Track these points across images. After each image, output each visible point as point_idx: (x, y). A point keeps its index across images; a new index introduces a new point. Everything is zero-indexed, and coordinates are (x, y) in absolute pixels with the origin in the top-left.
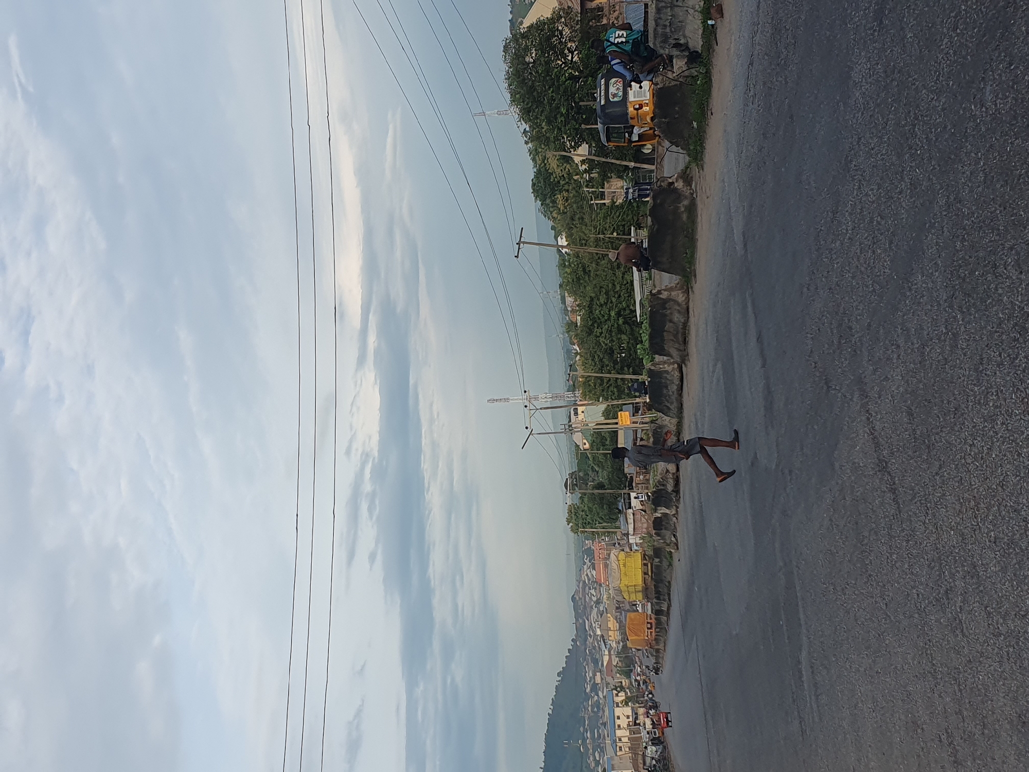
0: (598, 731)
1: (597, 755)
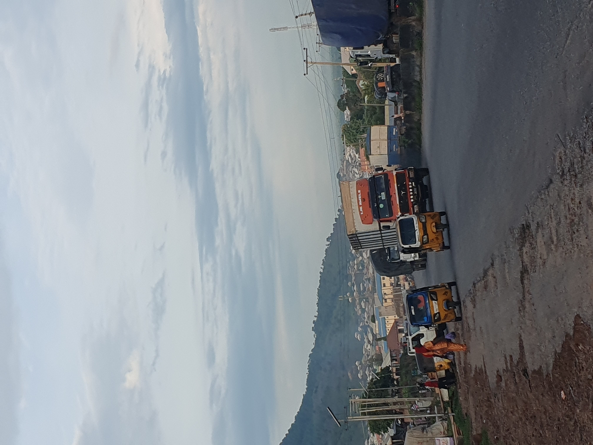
0: (363, 285)
1: (363, 304)
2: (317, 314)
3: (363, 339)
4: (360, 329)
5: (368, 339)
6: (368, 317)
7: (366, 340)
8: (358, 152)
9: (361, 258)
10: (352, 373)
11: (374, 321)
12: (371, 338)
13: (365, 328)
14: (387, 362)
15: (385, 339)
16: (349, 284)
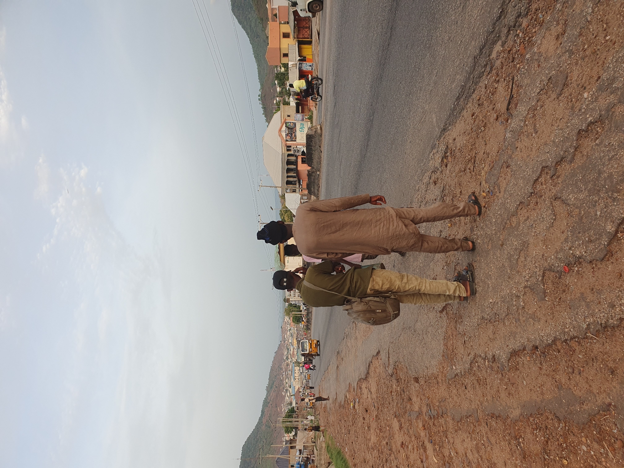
2: (268, 383)
3: (285, 395)
4: (284, 390)
5: (287, 395)
6: (288, 386)
7: (286, 395)
8: (290, 319)
9: (287, 361)
10: (280, 409)
11: (290, 388)
12: (288, 395)
13: (287, 390)
14: (294, 405)
15: (294, 395)
16: (282, 372)
